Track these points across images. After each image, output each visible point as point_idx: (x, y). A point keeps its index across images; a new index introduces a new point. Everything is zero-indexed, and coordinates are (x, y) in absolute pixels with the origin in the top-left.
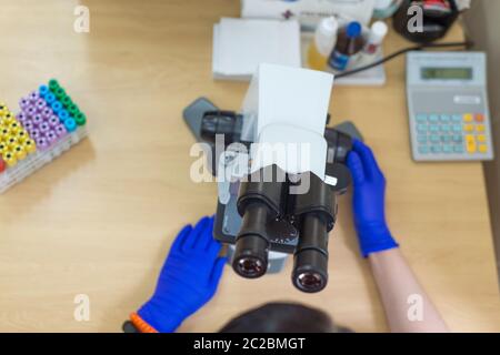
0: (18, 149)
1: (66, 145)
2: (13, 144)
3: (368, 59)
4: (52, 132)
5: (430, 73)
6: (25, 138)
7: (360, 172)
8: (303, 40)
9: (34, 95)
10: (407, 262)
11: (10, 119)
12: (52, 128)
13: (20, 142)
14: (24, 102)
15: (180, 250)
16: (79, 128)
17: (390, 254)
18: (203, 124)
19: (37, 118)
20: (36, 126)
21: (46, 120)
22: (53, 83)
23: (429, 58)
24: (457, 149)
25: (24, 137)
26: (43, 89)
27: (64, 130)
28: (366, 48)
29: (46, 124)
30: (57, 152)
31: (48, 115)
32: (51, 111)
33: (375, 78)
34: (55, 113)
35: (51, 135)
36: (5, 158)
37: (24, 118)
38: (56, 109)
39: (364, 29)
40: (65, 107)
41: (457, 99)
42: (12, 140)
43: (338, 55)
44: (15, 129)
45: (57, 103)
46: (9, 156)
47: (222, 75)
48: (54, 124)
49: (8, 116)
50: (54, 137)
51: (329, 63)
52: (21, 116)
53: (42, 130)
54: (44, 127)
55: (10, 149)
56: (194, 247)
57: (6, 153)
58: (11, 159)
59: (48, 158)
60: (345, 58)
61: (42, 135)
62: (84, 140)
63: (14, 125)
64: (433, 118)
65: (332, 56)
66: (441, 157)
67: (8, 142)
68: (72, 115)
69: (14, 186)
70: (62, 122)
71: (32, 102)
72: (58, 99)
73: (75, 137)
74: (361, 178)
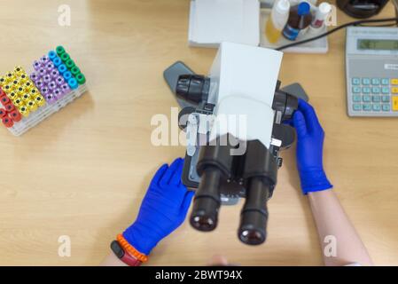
0: (31, 104)
1: (70, 99)
2: (27, 99)
3: (315, 31)
4: (58, 90)
5: (365, 44)
6: (37, 95)
7: (303, 127)
8: (262, 14)
9: (44, 59)
10: (338, 199)
11: (24, 79)
12: (58, 86)
13: (33, 98)
14: (37, 64)
15: (158, 184)
16: (80, 86)
17: (325, 193)
18: (178, 85)
19: (47, 78)
20: (45, 84)
21: (53, 79)
22: (60, 49)
23: (365, 32)
24: (384, 108)
25: (35, 94)
26: (52, 54)
27: (68, 88)
28: (313, 23)
29: (53, 82)
30: (63, 104)
31: (55, 76)
32: (57, 72)
33: (320, 47)
34: (61, 74)
35: (57, 92)
36: (20, 111)
37: (36, 78)
38: (62, 71)
39: (312, 7)
40: (69, 69)
41: (386, 66)
42: (26, 97)
43: (290, 29)
44: (28, 87)
45: (63, 65)
46: (23, 109)
47: (195, 43)
48: (60, 83)
49: (23, 77)
50: (60, 93)
51: (283, 34)
52: (34, 76)
53: (51, 88)
54: (52, 85)
55: (25, 103)
56: (168, 183)
57: (21, 107)
58: (25, 112)
59: (56, 108)
60: (295, 31)
61: (51, 91)
62: (85, 94)
63: (28, 84)
64: (366, 81)
65: (285, 29)
66: (371, 113)
67: (23, 98)
68: (74, 76)
69: (30, 130)
70: (66, 81)
71: (43, 65)
72: (64, 62)
73: (77, 92)
74: (304, 132)
